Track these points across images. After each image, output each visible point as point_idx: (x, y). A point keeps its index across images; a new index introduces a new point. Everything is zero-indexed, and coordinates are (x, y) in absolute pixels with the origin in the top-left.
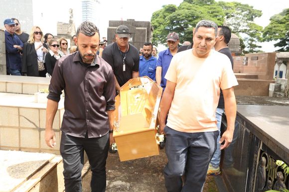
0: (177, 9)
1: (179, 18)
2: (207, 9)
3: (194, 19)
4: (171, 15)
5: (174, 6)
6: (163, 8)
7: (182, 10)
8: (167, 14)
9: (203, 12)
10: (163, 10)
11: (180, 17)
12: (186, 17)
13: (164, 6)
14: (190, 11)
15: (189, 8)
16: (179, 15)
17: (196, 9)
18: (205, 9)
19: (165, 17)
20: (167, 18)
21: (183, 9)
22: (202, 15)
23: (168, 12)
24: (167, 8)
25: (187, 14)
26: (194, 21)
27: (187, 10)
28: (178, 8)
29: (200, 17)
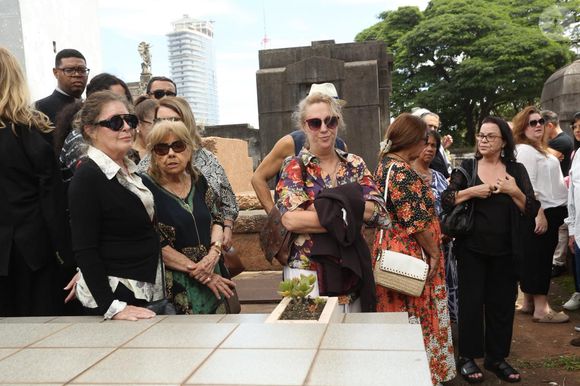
0: (423, 16)
1: (436, 39)
2: (509, 7)
3: (479, 36)
4: (412, 33)
5: (413, 11)
6: (381, 20)
7: (442, 17)
8: (396, 32)
9: (498, 15)
10: (385, 25)
11: (437, 34)
12: (454, 33)
13: (384, 16)
14: (464, 17)
15: (459, 9)
16: (432, 30)
17: (476, 10)
18: (504, 7)
19: (392, 40)
20: (399, 43)
21: (442, 13)
22: (497, 23)
23: (400, 28)
24: (395, 17)
25: (457, 23)
26: (477, 42)
27: (453, 16)
28: (426, 13)
29: (494, 29)
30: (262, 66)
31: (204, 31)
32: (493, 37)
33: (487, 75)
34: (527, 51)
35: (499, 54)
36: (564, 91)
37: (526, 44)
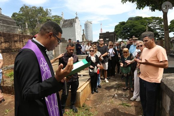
3: (134, 27)
5: (124, 22)
9: (137, 23)
10: (120, 25)
13: (120, 23)
15: (131, 22)
16: (126, 26)
17: (134, 22)
20: (121, 27)
21: (128, 23)
22: (137, 25)
23: (122, 25)
25: (130, 25)
28: (126, 23)
29: (136, 26)
30: (100, 35)
31: (90, 23)
32: (136, 27)
33: (135, 33)
34: (141, 29)
35: (136, 29)
36: (142, 37)
37: (141, 28)
